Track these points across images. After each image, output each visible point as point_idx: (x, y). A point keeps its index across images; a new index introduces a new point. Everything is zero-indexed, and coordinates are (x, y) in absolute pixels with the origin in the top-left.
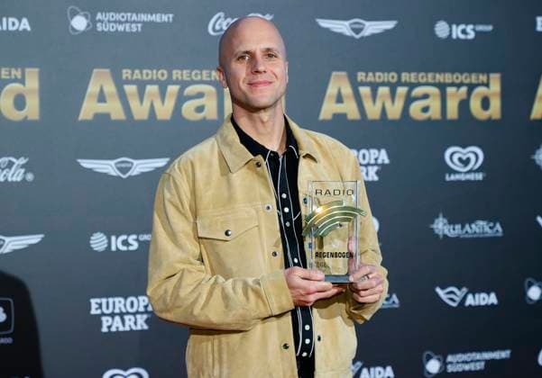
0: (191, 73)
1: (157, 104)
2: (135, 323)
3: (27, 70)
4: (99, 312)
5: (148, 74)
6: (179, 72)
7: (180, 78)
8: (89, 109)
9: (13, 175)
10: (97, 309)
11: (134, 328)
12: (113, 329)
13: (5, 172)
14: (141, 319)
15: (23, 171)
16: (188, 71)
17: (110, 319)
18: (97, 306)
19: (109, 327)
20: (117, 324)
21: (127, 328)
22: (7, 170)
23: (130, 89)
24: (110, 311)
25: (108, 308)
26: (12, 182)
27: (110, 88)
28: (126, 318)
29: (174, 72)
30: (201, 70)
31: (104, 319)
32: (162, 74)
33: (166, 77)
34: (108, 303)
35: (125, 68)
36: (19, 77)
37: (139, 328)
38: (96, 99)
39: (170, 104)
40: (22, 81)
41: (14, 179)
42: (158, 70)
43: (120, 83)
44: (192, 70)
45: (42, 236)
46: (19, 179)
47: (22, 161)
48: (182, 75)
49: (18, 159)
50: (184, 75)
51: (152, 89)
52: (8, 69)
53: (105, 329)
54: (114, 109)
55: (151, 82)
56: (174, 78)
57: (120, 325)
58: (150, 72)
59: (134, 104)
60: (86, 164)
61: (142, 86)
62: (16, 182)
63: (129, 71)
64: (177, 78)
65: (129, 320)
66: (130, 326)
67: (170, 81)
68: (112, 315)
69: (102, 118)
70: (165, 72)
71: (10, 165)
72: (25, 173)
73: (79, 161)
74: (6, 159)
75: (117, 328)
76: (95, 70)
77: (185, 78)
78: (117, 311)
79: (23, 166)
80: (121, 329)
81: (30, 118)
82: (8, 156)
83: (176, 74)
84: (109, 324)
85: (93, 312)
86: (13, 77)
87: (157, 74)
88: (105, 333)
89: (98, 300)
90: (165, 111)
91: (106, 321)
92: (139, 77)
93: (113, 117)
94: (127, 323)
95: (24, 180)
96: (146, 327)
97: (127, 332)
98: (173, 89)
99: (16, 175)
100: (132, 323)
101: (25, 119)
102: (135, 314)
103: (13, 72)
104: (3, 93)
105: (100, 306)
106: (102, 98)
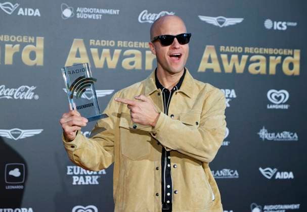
0: (128, 43)
1: (109, 59)
2: (92, 180)
3: (38, 38)
4: (72, 173)
5: (104, 43)
6: (122, 42)
7: (122, 46)
8: (71, 61)
9: (27, 96)
10: (70, 172)
11: (91, 183)
12: (79, 183)
13: (23, 94)
14: (95, 178)
15: (33, 93)
16: (127, 42)
17: (77, 177)
18: (71, 170)
19: (77, 182)
20: (81, 181)
21: (87, 183)
22: (24, 93)
23: (94, 51)
24: (78, 173)
25: (77, 172)
26: (27, 99)
27: (83, 50)
29: (119, 42)
30: (134, 42)
31: (74, 177)
32: (112, 43)
33: (114, 45)
34: (77, 169)
35: (92, 39)
36: (33, 41)
37: (93, 183)
38: (75, 56)
39: (116, 59)
40: (35, 44)
41: (28, 98)
42: (110, 41)
43: (88, 47)
44: (129, 41)
45: (42, 130)
46: (31, 98)
47: (33, 88)
48: (123, 44)
49: (30, 86)
50: (124, 44)
51: (106, 51)
52: (27, 37)
53: (74, 183)
55: (106, 47)
56: (118, 45)
57: (83, 181)
58: (105, 41)
59: (96, 59)
61: (100, 49)
62: (29, 99)
63: (94, 41)
64: (120, 46)
65: (88, 179)
66: (89, 182)
67: (116, 47)
68: (79, 176)
70: (114, 42)
71: (26, 90)
72: (34, 95)
74: (24, 87)
75: (81, 183)
76: (75, 40)
77: (124, 46)
78: (82, 173)
79: (33, 91)
80: (84, 183)
81: (38, 64)
82: (25, 85)
83: (120, 43)
84: (77, 180)
85: (69, 173)
86: (30, 41)
87: (109, 43)
88: (75, 185)
89: (72, 167)
90: (112, 63)
91: (75, 179)
92: (99, 44)
94: (87, 180)
95: (33, 98)
96: (97, 183)
97: (87, 185)
98: (117, 52)
99: (29, 96)
100: (90, 180)
101: (35, 65)
102: (91, 175)
103: (30, 38)
104: (24, 50)
105: (72, 170)
106: (78, 55)
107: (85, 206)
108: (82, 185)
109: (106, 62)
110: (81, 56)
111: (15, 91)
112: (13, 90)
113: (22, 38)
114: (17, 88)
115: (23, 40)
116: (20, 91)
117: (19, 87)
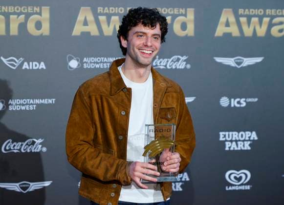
0: (276, 11)
1: (258, 28)
2: (244, 146)
3: (188, 9)
4: (224, 139)
5: (253, 11)
6: (270, 10)
7: (270, 14)
8: (220, 30)
9: (180, 65)
10: (223, 138)
11: (243, 148)
12: (232, 149)
13: (175, 63)
14: (247, 144)
15: (185, 63)
16: (275, 10)
17: (230, 143)
18: (223, 136)
19: (230, 148)
20: (234, 146)
21: (239, 149)
22: (177, 62)
23: (243, 20)
24: (230, 139)
25: (229, 137)
26: (179, 69)
27: (232, 19)
28: (239, 143)
29: (267, 10)
31: (227, 143)
32: (260, 12)
33: (262, 13)
34: (229, 135)
35: (241, 8)
36: (184, 13)
37: (245, 148)
38: (224, 25)
39: (264, 28)
40: (185, 15)
41: (180, 67)
42: (258, 9)
43: (237, 16)
44: (277, 9)
45: (194, 98)
46: (183, 67)
47: (185, 58)
48: (271, 12)
49: (182, 56)
50: (273, 12)
51: (255, 20)
52: (178, 9)
53: (227, 149)
54: (234, 30)
55: (255, 16)
56: (267, 14)
57: (235, 146)
58: (253, 10)
59: (245, 28)
60: (219, 60)
61: (249, 18)
62: (181, 69)
63: (243, 10)
64: (269, 14)
65: (240, 144)
66: (241, 147)
67: (265, 15)
68: (231, 141)
69: (228, 35)
70: (262, 11)
71: (178, 60)
72: (186, 64)
73: (215, 58)
74: (175, 57)
75: (234, 148)
76: (224, 9)
77: (273, 14)
78: (234, 139)
79: (185, 61)
80: (236, 149)
81: (189, 35)
82: (177, 55)
83: (268, 11)
84: (229, 146)
85: (221, 139)
86: (180, 13)
87: (258, 11)
88: (227, 151)
89: (224, 133)
90: (261, 31)
91: (228, 144)
92: (248, 13)
93: (234, 35)
94: (239, 146)
95: (185, 68)
96: (249, 148)
97: (239, 150)
98: (266, 20)
99: (181, 65)
100: (242, 146)
101: (186, 36)
102: (244, 141)
103: (181, 10)
104: (175, 21)
105: (225, 136)
106: (227, 24)
107: (238, 171)
108: (234, 151)
109: (255, 30)
110: (231, 25)
111: (168, 61)
112: (166, 60)
113: (174, 10)
114: (170, 58)
115: (174, 12)
116: (172, 61)
117: (172, 57)
